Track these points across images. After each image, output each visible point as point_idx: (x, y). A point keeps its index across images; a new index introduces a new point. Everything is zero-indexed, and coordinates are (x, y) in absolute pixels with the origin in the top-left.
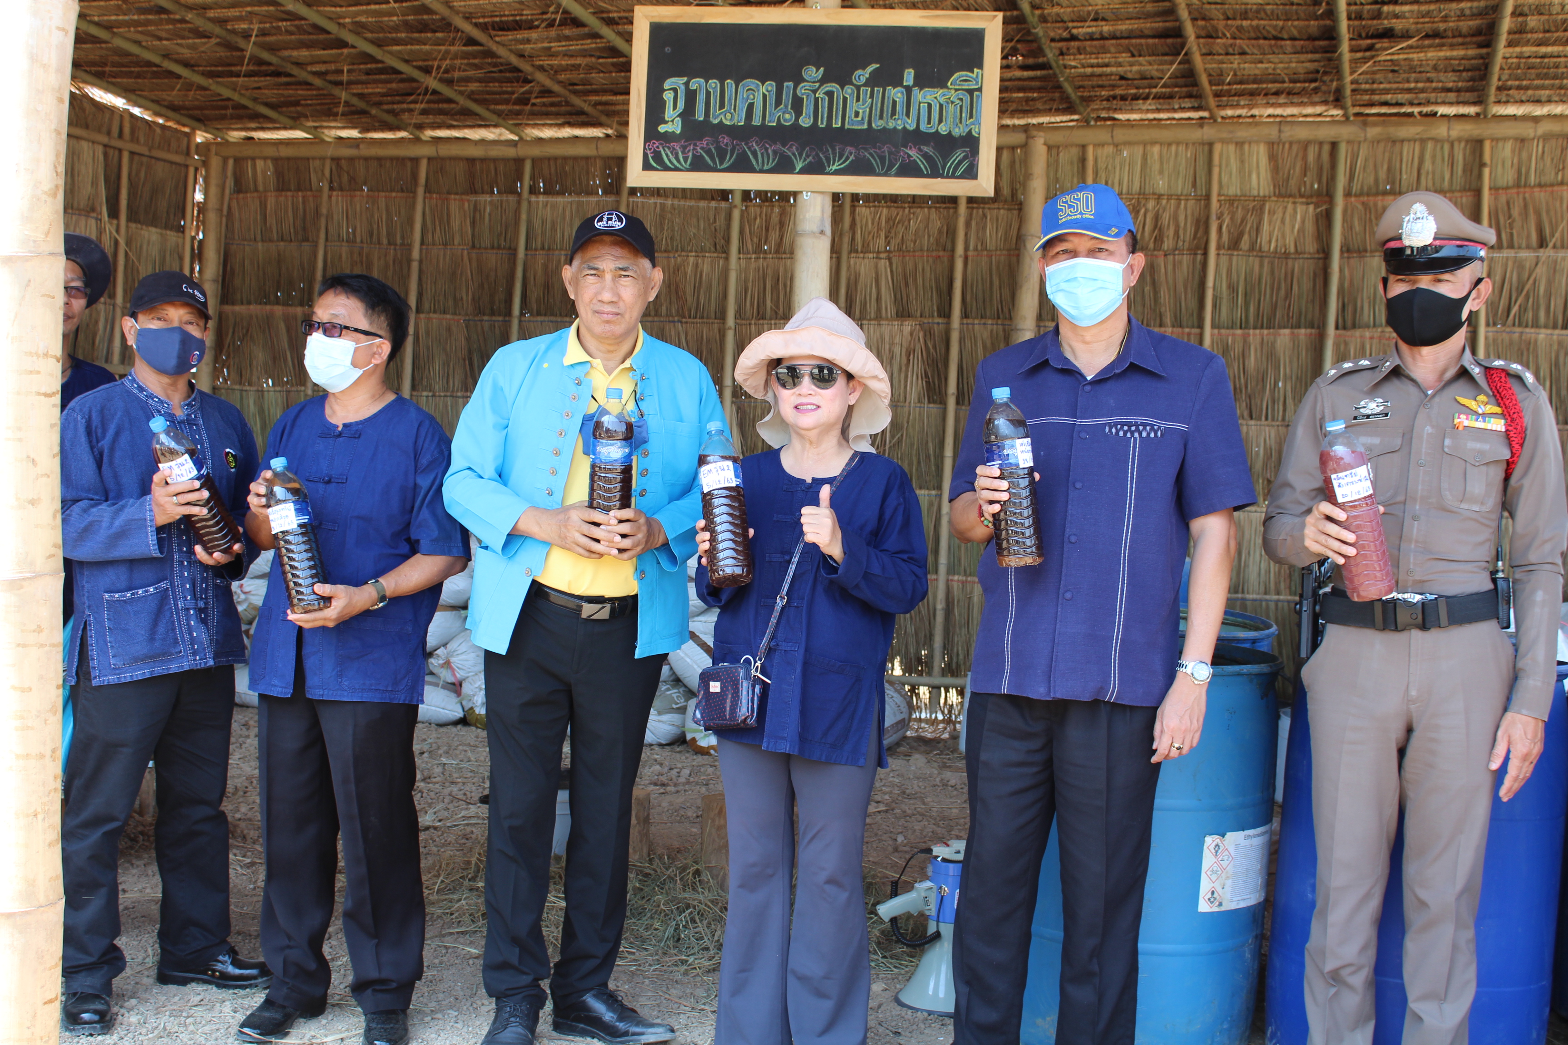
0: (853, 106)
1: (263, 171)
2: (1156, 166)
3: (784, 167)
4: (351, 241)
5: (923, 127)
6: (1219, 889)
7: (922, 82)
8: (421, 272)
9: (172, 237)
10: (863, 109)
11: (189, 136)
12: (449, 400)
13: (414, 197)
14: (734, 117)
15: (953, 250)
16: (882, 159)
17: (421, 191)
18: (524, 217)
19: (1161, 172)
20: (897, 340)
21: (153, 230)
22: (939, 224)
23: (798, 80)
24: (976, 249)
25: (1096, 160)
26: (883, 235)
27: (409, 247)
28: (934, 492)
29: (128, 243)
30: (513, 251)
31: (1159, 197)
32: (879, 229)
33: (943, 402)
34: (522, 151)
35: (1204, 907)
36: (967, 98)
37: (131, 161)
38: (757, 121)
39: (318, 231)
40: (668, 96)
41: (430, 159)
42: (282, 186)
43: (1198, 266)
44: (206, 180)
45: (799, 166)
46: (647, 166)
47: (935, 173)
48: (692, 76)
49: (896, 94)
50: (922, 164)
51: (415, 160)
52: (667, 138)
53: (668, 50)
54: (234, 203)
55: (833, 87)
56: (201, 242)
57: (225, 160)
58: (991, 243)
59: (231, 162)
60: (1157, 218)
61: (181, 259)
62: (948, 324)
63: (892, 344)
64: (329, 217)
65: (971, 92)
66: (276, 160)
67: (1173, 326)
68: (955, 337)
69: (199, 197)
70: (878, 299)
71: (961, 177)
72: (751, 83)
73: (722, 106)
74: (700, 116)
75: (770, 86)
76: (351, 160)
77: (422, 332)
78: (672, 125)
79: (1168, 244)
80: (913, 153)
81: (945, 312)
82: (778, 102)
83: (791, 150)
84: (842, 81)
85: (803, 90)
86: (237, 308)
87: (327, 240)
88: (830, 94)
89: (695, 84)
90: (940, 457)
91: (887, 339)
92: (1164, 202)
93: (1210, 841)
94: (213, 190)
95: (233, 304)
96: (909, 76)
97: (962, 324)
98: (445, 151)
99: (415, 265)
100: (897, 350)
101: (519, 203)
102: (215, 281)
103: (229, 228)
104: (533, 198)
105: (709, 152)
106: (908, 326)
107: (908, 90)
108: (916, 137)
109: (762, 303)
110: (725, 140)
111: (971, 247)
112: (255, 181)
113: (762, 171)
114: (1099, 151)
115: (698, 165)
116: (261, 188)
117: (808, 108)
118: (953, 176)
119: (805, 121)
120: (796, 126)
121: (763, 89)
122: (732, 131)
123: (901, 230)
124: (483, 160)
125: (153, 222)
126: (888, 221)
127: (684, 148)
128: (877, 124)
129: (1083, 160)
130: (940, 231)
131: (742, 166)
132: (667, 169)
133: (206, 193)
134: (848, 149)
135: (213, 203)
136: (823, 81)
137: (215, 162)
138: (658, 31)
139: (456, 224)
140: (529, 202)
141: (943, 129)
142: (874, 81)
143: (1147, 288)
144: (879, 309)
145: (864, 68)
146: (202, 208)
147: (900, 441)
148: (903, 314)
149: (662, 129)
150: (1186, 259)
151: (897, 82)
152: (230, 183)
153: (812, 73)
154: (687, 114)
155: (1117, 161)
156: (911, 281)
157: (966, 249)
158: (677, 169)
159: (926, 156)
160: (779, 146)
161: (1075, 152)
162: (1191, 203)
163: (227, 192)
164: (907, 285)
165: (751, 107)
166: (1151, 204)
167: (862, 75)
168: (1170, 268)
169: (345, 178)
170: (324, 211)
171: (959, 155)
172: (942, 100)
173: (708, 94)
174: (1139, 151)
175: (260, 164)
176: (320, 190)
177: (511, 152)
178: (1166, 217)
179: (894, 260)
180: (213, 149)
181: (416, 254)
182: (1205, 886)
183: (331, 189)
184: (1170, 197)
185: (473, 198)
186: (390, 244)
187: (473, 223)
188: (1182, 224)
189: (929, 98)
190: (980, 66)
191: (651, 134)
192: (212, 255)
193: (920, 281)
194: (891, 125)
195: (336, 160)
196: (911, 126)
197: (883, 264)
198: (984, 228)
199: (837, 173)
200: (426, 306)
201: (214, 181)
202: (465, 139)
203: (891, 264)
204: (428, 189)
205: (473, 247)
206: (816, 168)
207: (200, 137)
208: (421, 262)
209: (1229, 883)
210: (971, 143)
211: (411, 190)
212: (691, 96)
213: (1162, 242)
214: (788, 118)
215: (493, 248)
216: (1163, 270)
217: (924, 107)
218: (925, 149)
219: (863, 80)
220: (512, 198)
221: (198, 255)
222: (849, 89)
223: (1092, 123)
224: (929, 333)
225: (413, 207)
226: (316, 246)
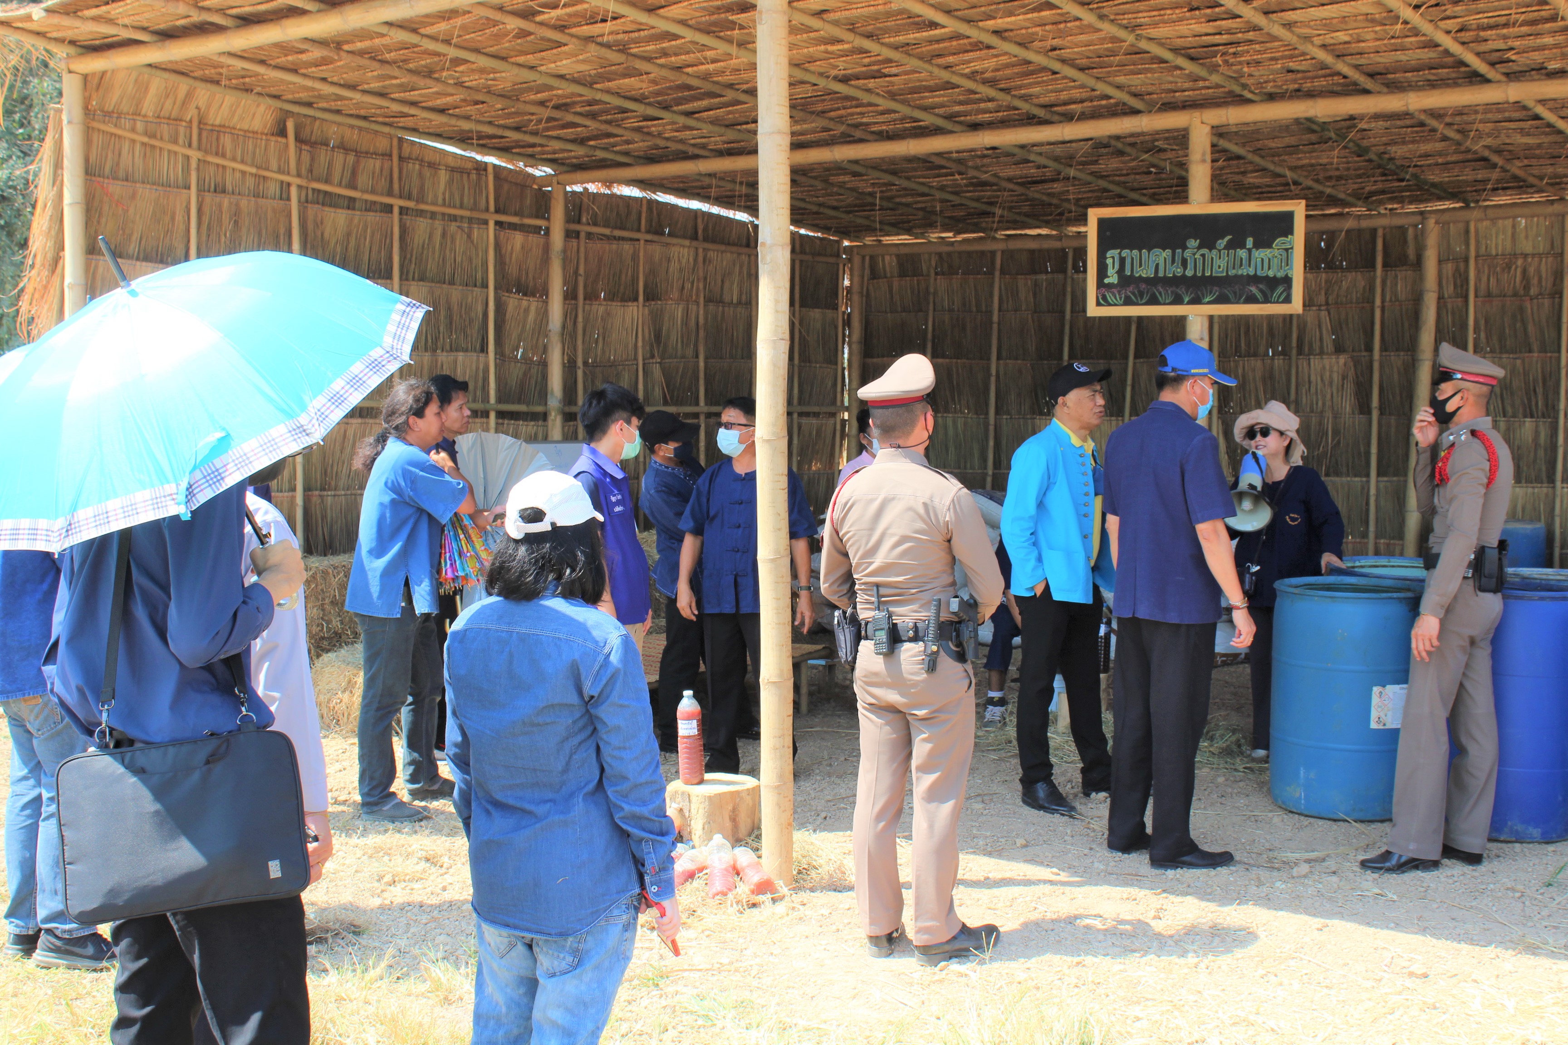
0: (1217, 262)
1: (889, 263)
2: (1523, 235)
3: (1177, 301)
4: (951, 310)
5: (1259, 273)
6: (1383, 716)
7: (1258, 245)
8: (999, 331)
9: (829, 313)
10: (1223, 264)
11: (839, 242)
12: (1022, 421)
13: (993, 278)
14: (1146, 272)
15: (1373, 302)
16: (1235, 293)
17: (997, 274)
18: (1069, 289)
19: (1527, 237)
20: (1335, 369)
21: (817, 310)
22: (1363, 283)
23: (1184, 248)
24: (1391, 301)
25: (1477, 231)
26: (1323, 293)
27: (990, 313)
28: (1364, 479)
29: (801, 324)
30: (1062, 312)
31: (1525, 256)
32: (1320, 289)
33: (1369, 412)
34: (1065, 243)
35: (1373, 725)
36: (1284, 254)
37: (801, 266)
38: (1161, 274)
39: (928, 303)
40: (1109, 261)
41: (1003, 252)
42: (902, 274)
43: (1557, 307)
44: (851, 270)
45: (1186, 300)
46: (1098, 304)
47: (1267, 301)
48: (1122, 248)
49: (1242, 253)
50: (1259, 296)
51: (993, 253)
52: (1110, 286)
53: (1108, 233)
54: (871, 287)
55: (1205, 251)
56: (849, 315)
57: (863, 258)
58: (1402, 296)
59: (867, 258)
60: (1524, 271)
61: (836, 327)
62: (1371, 356)
63: (1331, 371)
64: (935, 293)
65: (1287, 250)
66: (898, 256)
67: (1540, 352)
68: (1376, 366)
69: (847, 283)
70: (1321, 339)
71: (1283, 302)
72: (1157, 251)
73: (1141, 266)
74: (1128, 273)
75: (1167, 253)
76: (949, 254)
77: (1001, 373)
78: (1112, 278)
79: (1533, 291)
80: (1254, 289)
81: (1369, 348)
82: (1173, 262)
83: (1181, 291)
84: (1211, 247)
85: (1187, 254)
86: (875, 360)
87: (934, 310)
88: (1203, 255)
89: (1125, 253)
90: (1368, 454)
91: (1328, 367)
92: (1530, 260)
93: (1376, 690)
94: (856, 279)
95: (872, 357)
96: (1250, 242)
97: (1381, 356)
98: (1013, 245)
99: (995, 326)
100: (1335, 376)
101: (1065, 279)
102: (860, 343)
103: (868, 305)
104: (1075, 276)
105: (1133, 293)
106: (1342, 359)
107: (1250, 250)
108: (1255, 279)
109: (1238, 347)
110: (1143, 286)
111: (1388, 299)
112: (885, 271)
113: (1165, 304)
114: (1480, 225)
115: (1128, 302)
116: (889, 275)
117: (1190, 265)
118: (1277, 302)
119: (1189, 273)
120: (1184, 276)
121: (1164, 254)
122: (1147, 280)
123: (1336, 288)
124: (1040, 251)
125: (816, 305)
126: (1326, 282)
127: (1119, 292)
128: (1232, 273)
129: (1467, 232)
130: (1364, 287)
131: (1153, 301)
132: (1110, 305)
133: (851, 280)
134: (1215, 288)
135: (856, 288)
136: (1199, 248)
137: (857, 260)
138: (1102, 223)
139: (1022, 295)
140: (1073, 279)
141: (1271, 274)
142: (1230, 246)
143: (1518, 325)
144: (1321, 347)
145: (1223, 238)
146: (849, 290)
147: (1339, 442)
148: (1339, 349)
149: (1106, 281)
150: (1547, 302)
151: (1243, 246)
152: (867, 272)
153: (1193, 243)
154: (1121, 272)
155: (1494, 231)
156: (1344, 326)
157: (1383, 301)
158: (1115, 305)
159: (1261, 291)
160: (1174, 289)
161: (1461, 226)
162: (1550, 259)
163: (866, 279)
164: (1341, 328)
165: (1157, 266)
166: (1520, 262)
167: (1222, 243)
168: (1535, 308)
169: (946, 266)
170: (932, 290)
171: (1280, 289)
172: (1270, 256)
173: (1132, 259)
174: (1509, 223)
175: (887, 258)
176: (928, 275)
177: (1057, 245)
178: (1531, 270)
179: (1332, 311)
180: (855, 250)
181: (995, 318)
182: (1374, 714)
183: (936, 274)
184: (1533, 255)
185: (1034, 277)
186: (978, 311)
187: (1035, 294)
188: (1544, 276)
189: (1262, 255)
190: (1292, 233)
191: (1100, 284)
192: (856, 323)
193: (1351, 325)
194: (1240, 272)
195: (940, 255)
196: (1251, 272)
197: (1324, 314)
198: (1396, 285)
199: (1209, 303)
200: (1004, 354)
201: (856, 273)
202: (1026, 235)
203: (1329, 314)
204: (1003, 272)
205: (1035, 312)
206: (1196, 301)
207: (846, 243)
208: (999, 324)
209: (1390, 714)
210: (1287, 281)
211: (991, 272)
212: (1122, 261)
213: (1529, 289)
214: (1179, 271)
215: (1049, 312)
216: (1529, 311)
217: (1259, 260)
218: (1261, 286)
219: (1222, 246)
220: (1061, 276)
221: (848, 322)
222: (1214, 252)
223: (1472, 205)
224: (1356, 362)
225: (992, 286)
226: (927, 315)
